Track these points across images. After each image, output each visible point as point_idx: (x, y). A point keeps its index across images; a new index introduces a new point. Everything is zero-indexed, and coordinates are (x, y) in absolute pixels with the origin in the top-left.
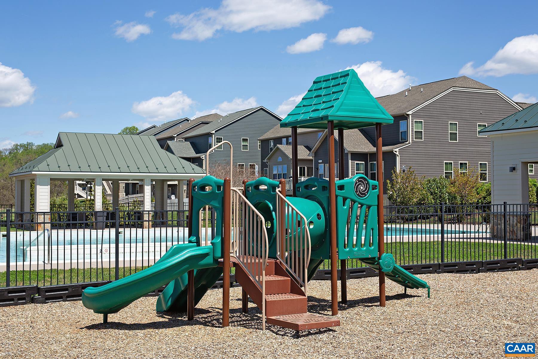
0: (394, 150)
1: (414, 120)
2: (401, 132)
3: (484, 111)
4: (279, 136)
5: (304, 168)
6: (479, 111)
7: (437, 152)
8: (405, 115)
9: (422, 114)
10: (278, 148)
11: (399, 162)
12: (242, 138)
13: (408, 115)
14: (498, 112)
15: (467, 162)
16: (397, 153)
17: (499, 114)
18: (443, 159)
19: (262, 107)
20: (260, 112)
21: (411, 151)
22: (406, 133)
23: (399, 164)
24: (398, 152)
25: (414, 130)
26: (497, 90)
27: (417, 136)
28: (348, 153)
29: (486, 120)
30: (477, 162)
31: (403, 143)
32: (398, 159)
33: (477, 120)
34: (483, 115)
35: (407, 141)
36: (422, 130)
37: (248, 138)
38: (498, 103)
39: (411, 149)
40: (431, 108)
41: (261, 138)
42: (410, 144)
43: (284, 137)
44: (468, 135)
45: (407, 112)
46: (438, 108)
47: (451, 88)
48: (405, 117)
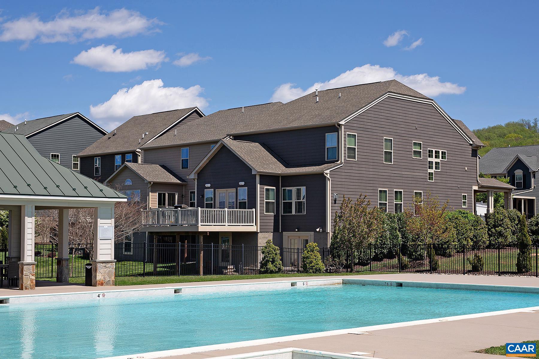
0: (325, 171)
1: (347, 133)
2: (327, 148)
3: (419, 126)
4: (110, 151)
5: (164, 195)
6: (415, 125)
7: (371, 176)
8: (336, 125)
9: (355, 125)
10: (126, 167)
11: (330, 189)
12: (51, 153)
13: (339, 125)
14: (433, 128)
15: (402, 190)
16: (328, 176)
17: (433, 131)
18: (377, 185)
19: (78, 113)
20: (76, 121)
21: (343, 174)
22: (336, 150)
23: (330, 190)
24: (328, 174)
25: (347, 146)
26: (432, 100)
27: (349, 154)
28: (256, 175)
29: (422, 137)
30: (411, 191)
31: (333, 162)
32: (329, 184)
33: (412, 136)
34: (419, 131)
35: (338, 161)
36: (355, 147)
37: (59, 154)
38: (433, 117)
39: (343, 171)
40: (365, 117)
41: (81, 154)
42: (342, 165)
43: (118, 154)
44: (403, 155)
45: (339, 121)
46: (373, 119)
47: (386, 93)
48: (335, 128)
